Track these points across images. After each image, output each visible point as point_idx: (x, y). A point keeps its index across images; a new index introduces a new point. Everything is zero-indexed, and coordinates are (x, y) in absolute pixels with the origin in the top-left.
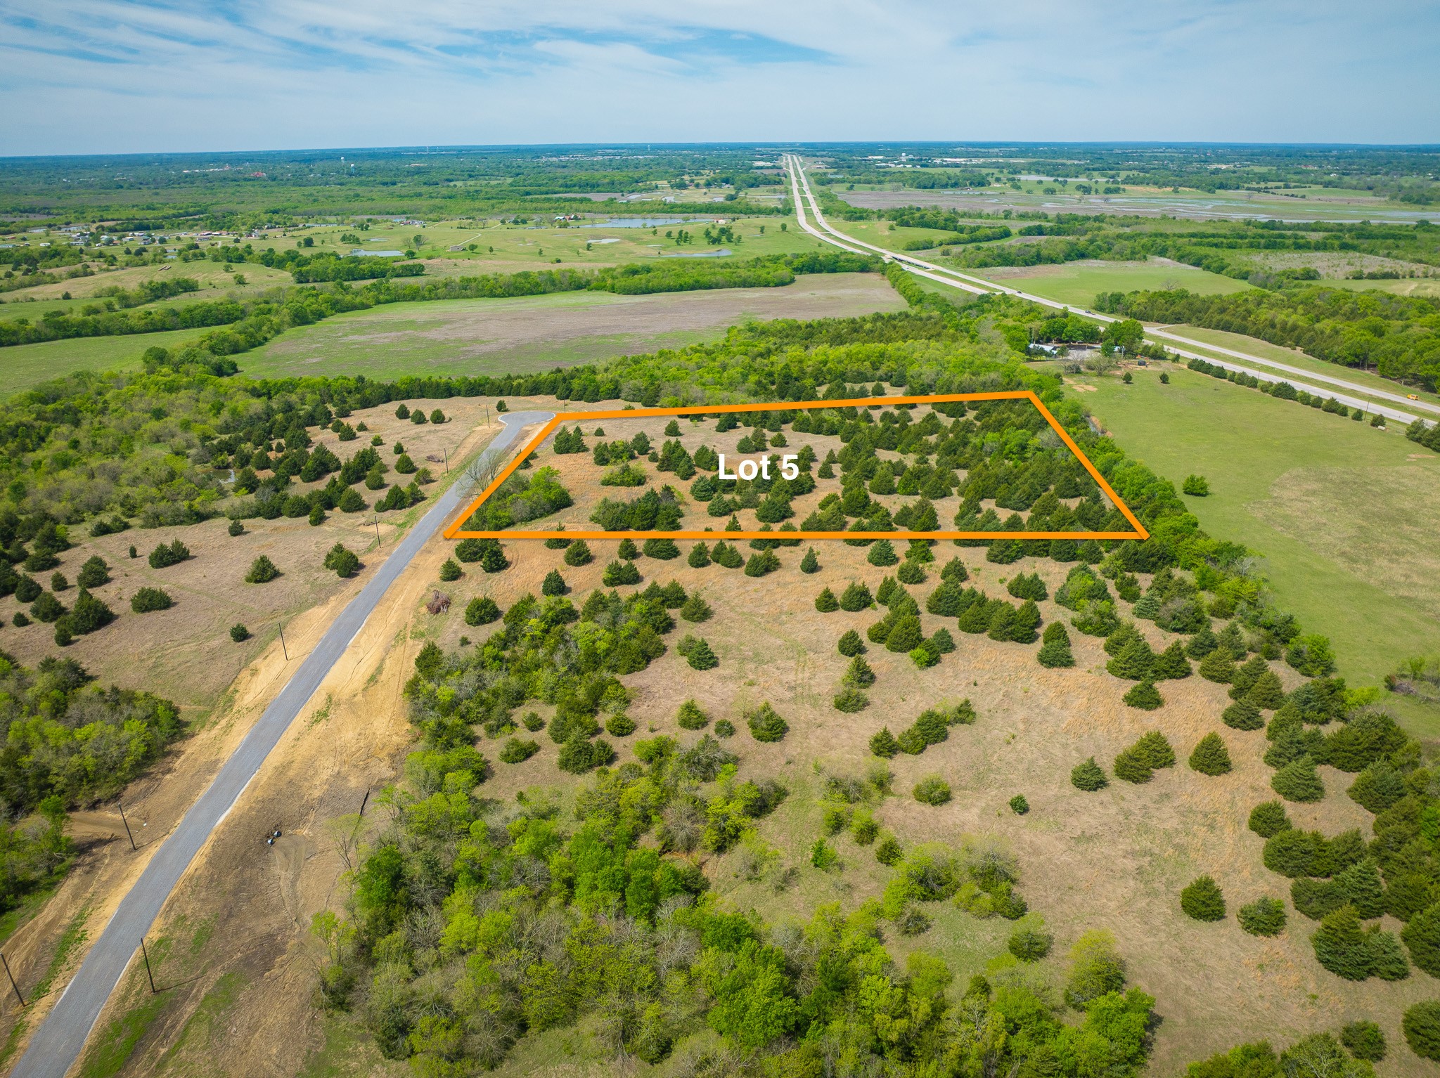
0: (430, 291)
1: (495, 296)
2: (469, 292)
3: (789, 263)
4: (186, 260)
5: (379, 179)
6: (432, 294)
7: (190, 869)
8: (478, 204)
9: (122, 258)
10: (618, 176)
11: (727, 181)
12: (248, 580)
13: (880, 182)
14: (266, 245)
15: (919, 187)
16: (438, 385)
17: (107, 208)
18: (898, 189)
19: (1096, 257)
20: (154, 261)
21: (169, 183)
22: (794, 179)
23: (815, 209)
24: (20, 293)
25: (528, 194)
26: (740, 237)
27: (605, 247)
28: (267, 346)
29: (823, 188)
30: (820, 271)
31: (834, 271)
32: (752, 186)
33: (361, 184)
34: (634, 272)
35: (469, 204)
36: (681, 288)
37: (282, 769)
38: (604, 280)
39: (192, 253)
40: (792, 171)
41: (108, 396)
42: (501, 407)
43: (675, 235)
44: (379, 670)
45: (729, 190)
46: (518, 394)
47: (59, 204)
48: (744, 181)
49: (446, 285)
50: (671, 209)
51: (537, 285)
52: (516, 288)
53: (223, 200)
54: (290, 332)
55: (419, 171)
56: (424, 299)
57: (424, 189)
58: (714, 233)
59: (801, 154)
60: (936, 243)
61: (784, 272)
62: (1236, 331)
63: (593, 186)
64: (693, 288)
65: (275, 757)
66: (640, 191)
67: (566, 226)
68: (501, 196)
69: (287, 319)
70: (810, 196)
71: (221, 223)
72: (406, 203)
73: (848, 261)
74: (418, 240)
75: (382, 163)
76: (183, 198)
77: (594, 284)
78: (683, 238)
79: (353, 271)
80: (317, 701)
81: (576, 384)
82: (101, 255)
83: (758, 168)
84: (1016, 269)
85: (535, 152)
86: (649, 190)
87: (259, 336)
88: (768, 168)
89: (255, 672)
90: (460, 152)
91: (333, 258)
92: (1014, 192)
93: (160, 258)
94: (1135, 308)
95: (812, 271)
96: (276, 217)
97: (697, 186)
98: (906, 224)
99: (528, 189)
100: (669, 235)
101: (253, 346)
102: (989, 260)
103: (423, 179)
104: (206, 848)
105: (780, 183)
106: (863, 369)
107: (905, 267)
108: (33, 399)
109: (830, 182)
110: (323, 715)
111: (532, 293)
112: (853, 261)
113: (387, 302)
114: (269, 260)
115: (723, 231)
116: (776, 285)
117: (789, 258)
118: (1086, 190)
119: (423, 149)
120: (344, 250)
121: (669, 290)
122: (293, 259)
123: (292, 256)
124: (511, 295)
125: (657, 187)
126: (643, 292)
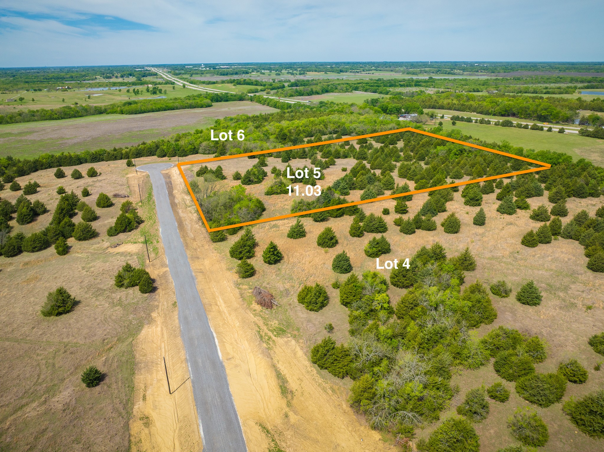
1: (53, 119)
2: (36, 118)
6: (12, 120)
13: (202, 74)
15: (221, 75)
18: (213, 75)
22: (160, 74)
26: (166, 91)
30: (220, 101)
31: (227, 101)
32: (144, 76)
36: (159, 110)
38: (114, 109)
40: (156, 71)
42: (129, 164)
43: (131, 91)
44: (281, 378)
45: (134, 78)
48: (138, 75)
52: (65, 114)
58: (151, 90)
59: (154, 67)
60: (259, 90)
61: (208, 101)
66: (89, 80)
67: (66, 91)
77: (109, 111)
78: (137, 92)
83: (140, 71)
86: (92, 80)
92: (263, 75)
98: (240, 84)
100: (128, 91)
105: (155, 75)
111: (75, 117)
115: (155, 89)
116: (207, 107)
117: (204, 95)
124: (62, 118)
125: (96, 78)
126: (140, 113)
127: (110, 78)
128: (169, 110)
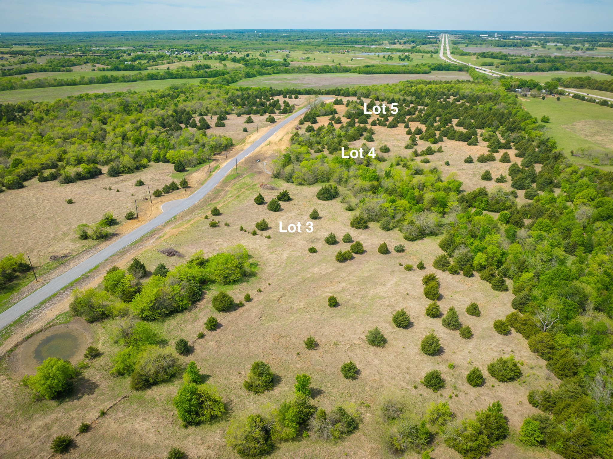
0: (292, 70)
2: (306, 71)
3: (429, 66)
4: (206, 59)
5: (270, 38)
6: (293, 71)
7: (241, 161)
8: (309, 47)
9: (183, 58)
10: (367, 39)
11: (413, 42)
12: (245, 123)
13: (481, 44)
14: (232, 56)
16: (296, 90)
17: (172, 45)
18: (489, 47)
19: (563, 70)
20: (194, 59)
21: (191, 39)
22: (443, 42)
23: (448, 52)
24: (153, 67)
25: (329, 44)
26: (412, 59)
27: (358, 60)
28: (237, 83)
29: (455, 46)
30: (442, 70)
31: (448, 70)
32: (424, 44)
33: (264, 40)
34: (368, 66)
35: (306, 47)
36: (385, 73)
37: (259, 151)
38: (356, 69)
39: (207, 57)
40: (443, 39)
41: (193, 89)
43: (386, 57)
44: (282, 138)
45: (413, 45)
46: (322, 95)
47: (155, 44)
48: (421, 42)
49: (298, 68)
50: (387, 50)
51: (331, 69)
52: (323, 70)
53: (213, 43)
54: (244, 80)
55: (286, 36)
56: (290, 73)
57: (289, 42)
58: (402, 57)
59: (449, 33)
60: (496, 63)
61: (427, 68)
62: (604, 90)
63: (356, 42)
64: (389, 73)
65: (258, 149)
66: (376, 45)
67: (344, 53)
68: (319, 45)
69: (244, 75)
70: (448, 48)
71: (215, 49)
72: (281, 46)
73: (454, 66)
74: (287, 55)
75: (271, 34)
76: (199, 43)
77: (352, 70)
78: (389, 58)
79: (264, 64)
80: (267, 142)
81: (342, 92)
82: (176, 57)
83: (428, 38)
84: (525, 73)
85: (334, 31)
86: (380, 44)
87: (235, 79)
88: (433, 38)
89: (250, 137)
90: (302, 31)
91: (257, 60)
92: (542, 49)
93: (196, 59)
94: (565, 83)
95: (439, 70)
96: (233, 49)
97: (400, 43)
98: (485, 57)
99: (330, 43)
100: (384, 57)
101: (233, 82)
102: (514, 69)
103: (287, 39)
104: (244, 159)
105: (436, 43)
106: (444, 91)
107: (477, 70)
108: (171, 88)
109: (459, 43)
110: (267, 145)
111: (329, 73)
112: (457, 67)
113: (277, 73)
114: (234, 60)
115: (406, 56)
116: (423, 73)
117: (430, 64)
118: (577, 49)
119: (288, 30)
120: (261, 58)
121: (381, 73)
122: (243, 60)
123: (242, 59)
124: (321, 73)
125: (383, 43)
126: (370, 74)
127: (394, 43)
128: (392, 73)
